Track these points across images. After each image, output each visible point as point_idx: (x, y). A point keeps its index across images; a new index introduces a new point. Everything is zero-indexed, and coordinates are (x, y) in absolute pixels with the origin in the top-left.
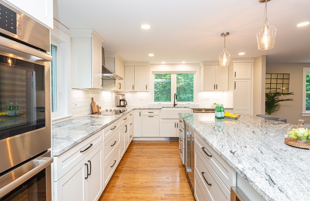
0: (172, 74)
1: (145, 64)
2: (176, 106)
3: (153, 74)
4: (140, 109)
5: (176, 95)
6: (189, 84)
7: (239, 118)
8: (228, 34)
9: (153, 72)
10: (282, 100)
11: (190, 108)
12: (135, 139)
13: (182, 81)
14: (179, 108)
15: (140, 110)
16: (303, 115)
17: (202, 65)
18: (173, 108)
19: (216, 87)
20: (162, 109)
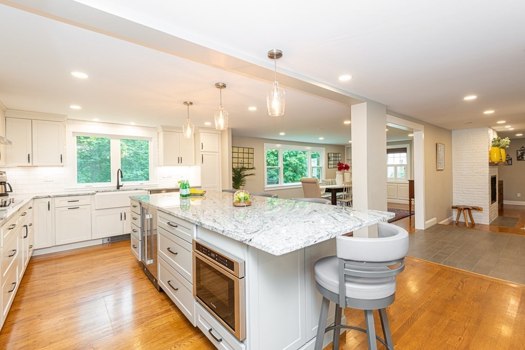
0: (113, 139)
1: (59, 119)
2: (120, 188)
3: (73, 136)
4: (49, 197)
5: (121, 172)
6: (136, 154)
7: (204, 194)
8: (191, 103)
9: (73, 132)
10: (247, 175)
11: (146, 190)
12: (37, 253)
13: (124, 149)
14: (127, 190)
15: (49, 199)
16: (266, 190)
17: (161, 130)
18: (116, 191)
19: (180, 160)
20: (95, 193)
